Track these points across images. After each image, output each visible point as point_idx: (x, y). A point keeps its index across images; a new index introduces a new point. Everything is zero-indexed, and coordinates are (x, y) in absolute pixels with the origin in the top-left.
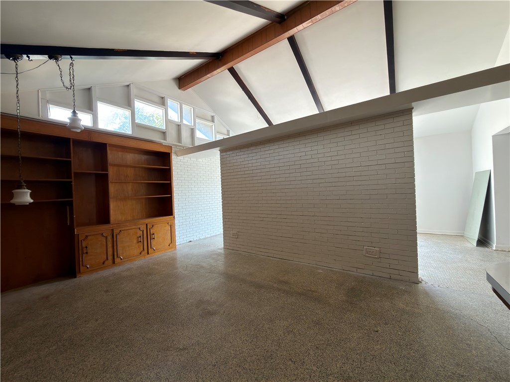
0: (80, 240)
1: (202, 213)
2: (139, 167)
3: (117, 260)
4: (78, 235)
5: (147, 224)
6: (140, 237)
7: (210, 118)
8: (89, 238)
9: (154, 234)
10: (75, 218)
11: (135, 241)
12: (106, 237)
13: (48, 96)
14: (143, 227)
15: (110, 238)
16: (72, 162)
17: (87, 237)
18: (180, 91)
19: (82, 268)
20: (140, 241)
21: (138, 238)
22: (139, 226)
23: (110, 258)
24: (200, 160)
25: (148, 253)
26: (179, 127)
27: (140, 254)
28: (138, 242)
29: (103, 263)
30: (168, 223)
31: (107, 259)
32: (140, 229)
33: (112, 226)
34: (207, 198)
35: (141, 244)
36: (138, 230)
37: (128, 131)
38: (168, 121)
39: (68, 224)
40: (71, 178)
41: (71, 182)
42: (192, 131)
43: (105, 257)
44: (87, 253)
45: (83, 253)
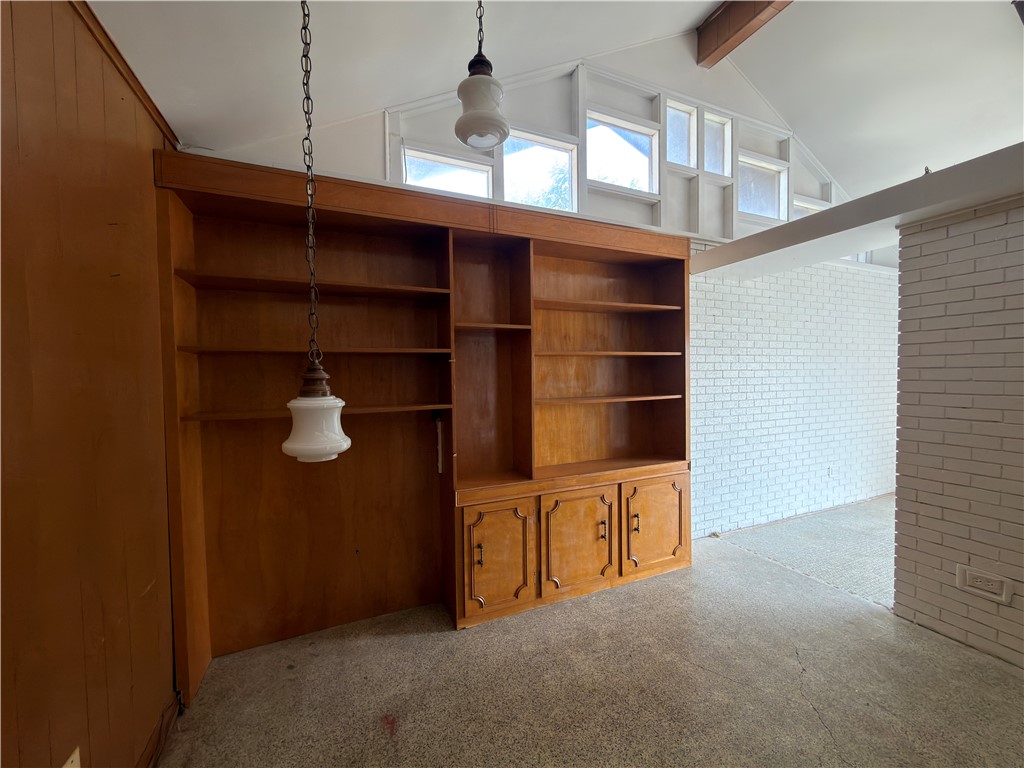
0: (466, 523)
1: (747, 449)
2: (594, 310)
3: (547, 588)
4: (462, 508)
5: (620, 485)
6: (603, 523)
7: (774, 149)
8: (486, 519)
9: (636, 516)
10: (455, 461)
11: (590, 536)
12: (524, 520)
13: (404, 129)
14: (611, 495)
15: (531, 521)
16: (452, 297)
17: (480, 516)
18: (698, 69)
19: (469, 604)
20: (603, 537)
21: (598, 524)
22: (601, 491)
23: (532, 580)
24: (748, 283)
25: (621, 574)
26: (691, 183)
27: (602, 573)
28: (598, 539)
29: (516, 595)
30: (674, 485)
31: (525, 583)
32: (602, 498)
33: (536, 487)
34: (762, 403)
35: (604, 544)
36: (599, 503)
37: (570, 206)
38: (665, 169)
39: (440, 472)
40: (449, 347)
41: (448, 356)
42: (726, 194)
43: (521, 578)
44: (480, 562)
45: (471, 564)
